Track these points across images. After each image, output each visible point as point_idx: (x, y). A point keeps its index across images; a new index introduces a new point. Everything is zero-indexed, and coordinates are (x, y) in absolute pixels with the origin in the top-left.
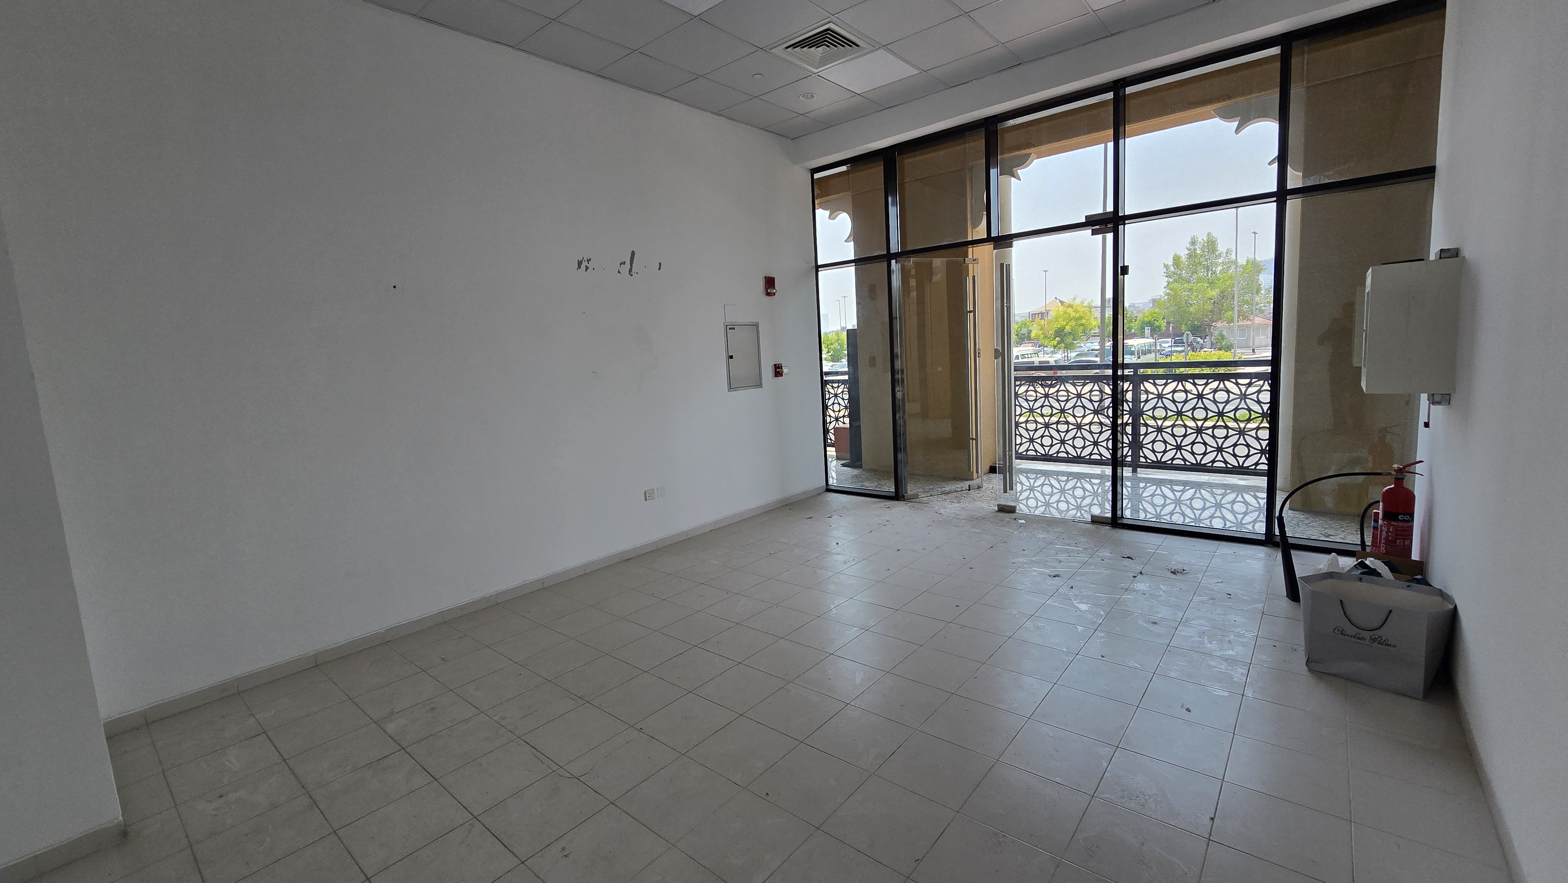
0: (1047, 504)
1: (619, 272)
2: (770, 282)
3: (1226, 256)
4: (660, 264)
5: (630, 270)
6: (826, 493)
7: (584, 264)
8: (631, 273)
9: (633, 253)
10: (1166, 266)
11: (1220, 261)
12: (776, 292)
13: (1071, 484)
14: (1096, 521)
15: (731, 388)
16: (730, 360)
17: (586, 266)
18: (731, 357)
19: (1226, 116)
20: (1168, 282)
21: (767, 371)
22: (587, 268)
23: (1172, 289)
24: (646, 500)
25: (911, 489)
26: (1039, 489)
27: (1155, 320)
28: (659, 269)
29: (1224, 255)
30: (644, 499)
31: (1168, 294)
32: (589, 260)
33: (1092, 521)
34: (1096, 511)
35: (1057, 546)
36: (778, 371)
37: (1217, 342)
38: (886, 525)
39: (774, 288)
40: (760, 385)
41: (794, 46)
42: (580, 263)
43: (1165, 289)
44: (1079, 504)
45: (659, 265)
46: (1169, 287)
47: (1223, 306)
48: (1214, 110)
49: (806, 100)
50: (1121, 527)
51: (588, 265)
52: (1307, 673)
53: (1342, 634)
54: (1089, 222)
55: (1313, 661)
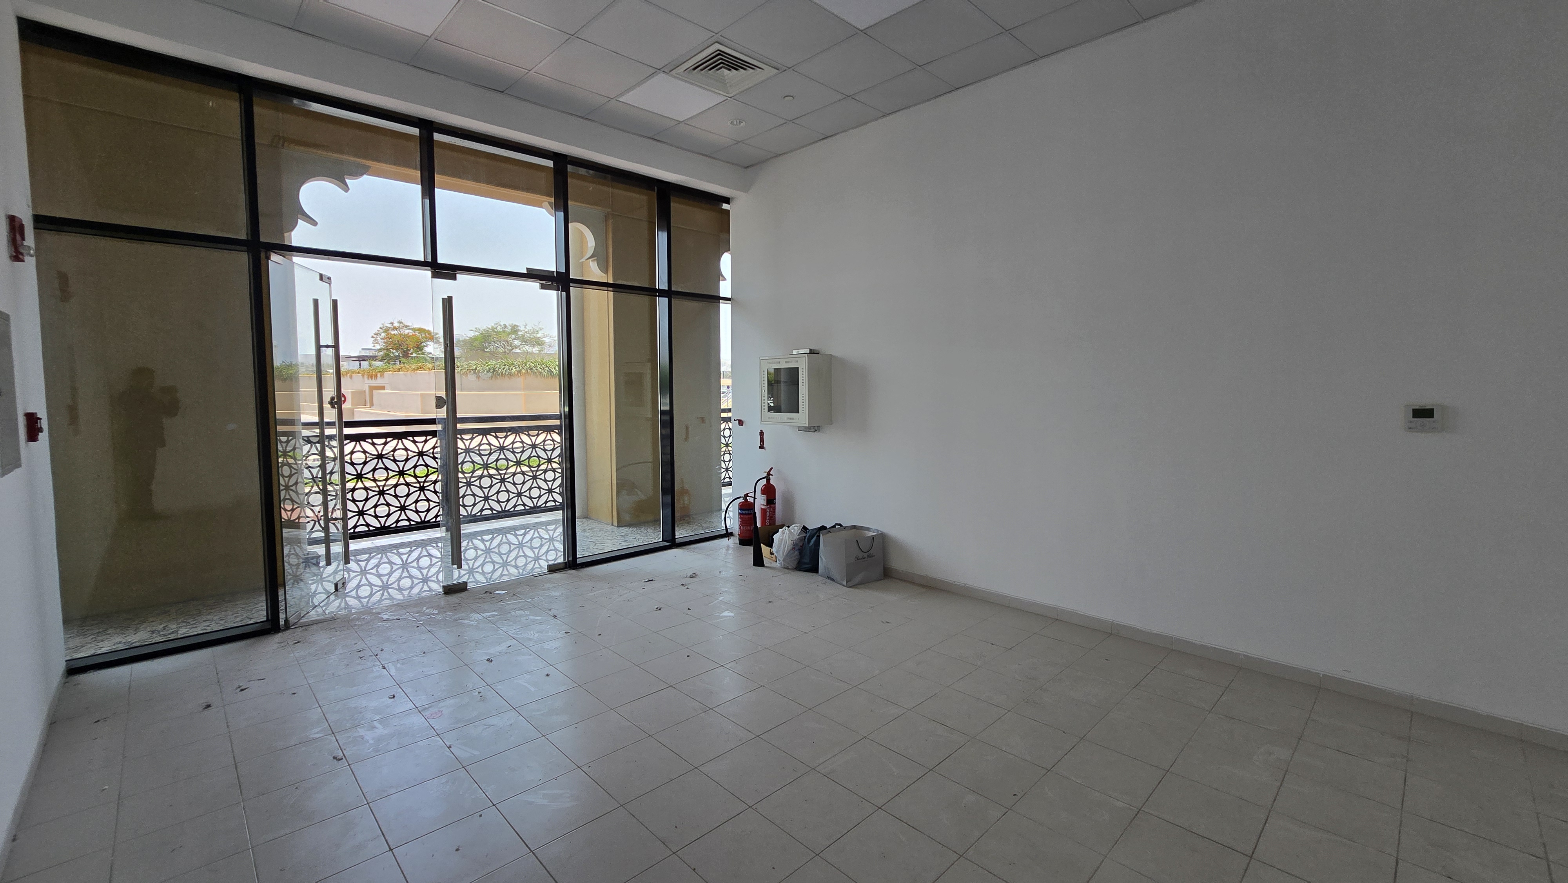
6: (76, 677)
14: (553, 569)
21: (22, 428)
33: (550, 571)
34: (552, 556)
36: (35, 428)
39: (25, 245)
50: (580, 567)
52: (851, 589)
53: (858, 559)
54: (531, 275)
55: (849, 581)
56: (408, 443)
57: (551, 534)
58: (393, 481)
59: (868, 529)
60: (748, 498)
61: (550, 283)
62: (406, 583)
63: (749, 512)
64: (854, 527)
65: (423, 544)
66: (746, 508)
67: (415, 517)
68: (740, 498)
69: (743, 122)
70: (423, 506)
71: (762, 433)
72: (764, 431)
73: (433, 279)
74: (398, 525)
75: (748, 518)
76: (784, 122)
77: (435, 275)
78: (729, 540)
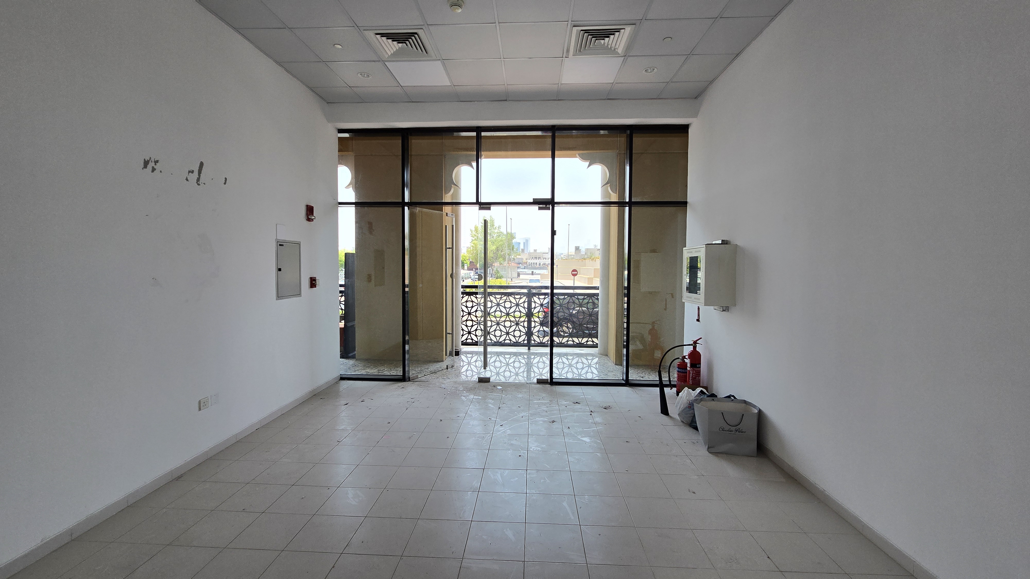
0: (498, 374)
1: (187, 180)
2: (310, 210)
3: (498, 229)
4: (226, 179)
5: (198, 180)
6: (341, 381)
7: (151, 164)
8: (198, 183)
9: (202, 164)
10: (471, 231)
11: (496, 231)
12: (315, 219)
13: (512, 360)
14: (540, 382)
15: (279, 297)
16: (278, 272)
17: (153, 167)
18: (280, 270)
19: (583, 158)
20: (472, 240)
21: (305, 283)
22: (153, 170)
23: (474, 244)
24: (200, 409)
25: (412, 372)
26: (493, 364)
27: (464, 260)
28: (225, 184)
29: (498, 228)
30: (198, 408)
31: (473, 246)
32: (156, 162)
33: (537, 383)
35: (535, 401)
36: (313, 283)
37: (495, 274)
38: (414, 402)
39: (313, 215)
40: (299, 295)
41: (382, 35)
42: (146, 163)
43: (471, 243)
44: (517, 371)
45: (224, 179)
46: (472, 243)
47: (497, 255)
48: (578, 154)
49: (363, 78)
50: (555, 384)
51: (155, 167)
52: (710, 455)
53: (723, 430)
54: (536, 202)
55: (709, 448)
56: (511, 298)
57: (590, 362)
58: (503, 319)
59: (755, 406)
60: (685, 359)
61: (544, 206)
62: (507, 374)
63: (683, 371)
64: (745, 402)
65: (515, 354)
66: (682, 366)
67: (513, 339)
68: (679, 358)
69: (656, 69)
70: (517, 334)
71: (699, 308)
72: (700, 308)
73: (480, 211)
74: (505, 342)
75: (683, 375)
76: (686, 57)
77: (481, 209)
78: (671, 390)
